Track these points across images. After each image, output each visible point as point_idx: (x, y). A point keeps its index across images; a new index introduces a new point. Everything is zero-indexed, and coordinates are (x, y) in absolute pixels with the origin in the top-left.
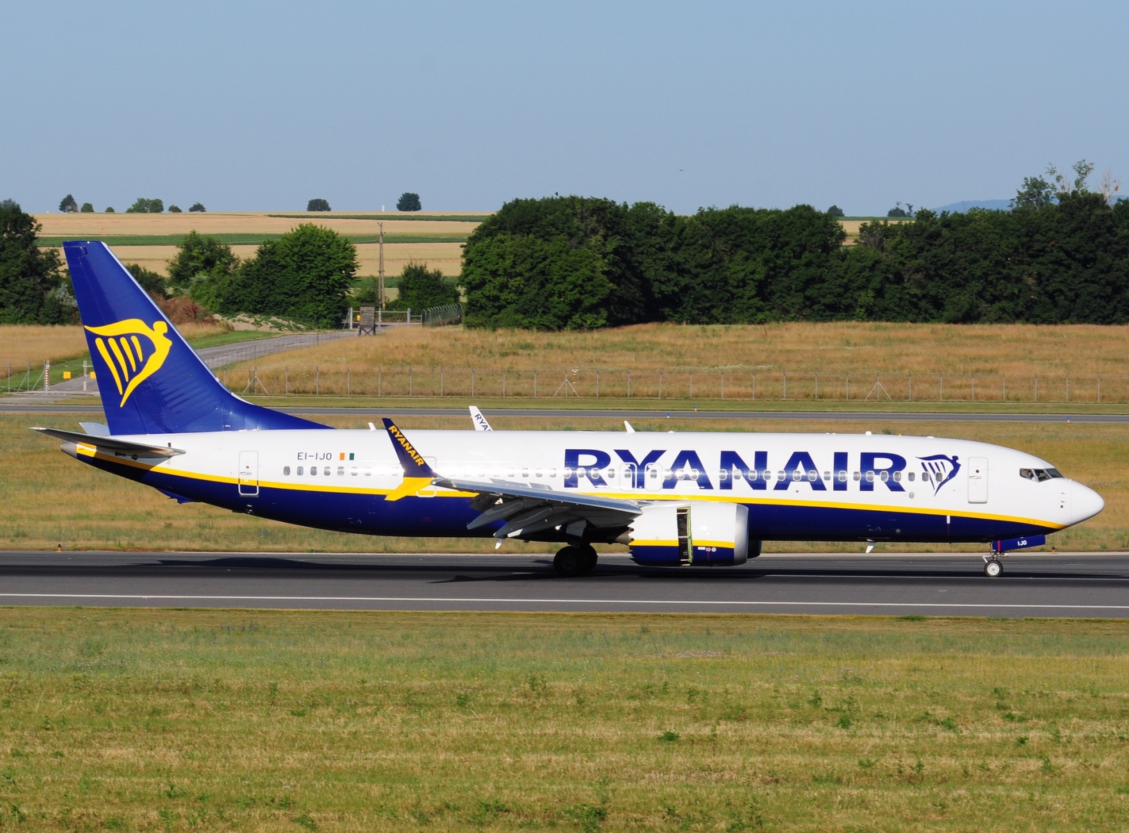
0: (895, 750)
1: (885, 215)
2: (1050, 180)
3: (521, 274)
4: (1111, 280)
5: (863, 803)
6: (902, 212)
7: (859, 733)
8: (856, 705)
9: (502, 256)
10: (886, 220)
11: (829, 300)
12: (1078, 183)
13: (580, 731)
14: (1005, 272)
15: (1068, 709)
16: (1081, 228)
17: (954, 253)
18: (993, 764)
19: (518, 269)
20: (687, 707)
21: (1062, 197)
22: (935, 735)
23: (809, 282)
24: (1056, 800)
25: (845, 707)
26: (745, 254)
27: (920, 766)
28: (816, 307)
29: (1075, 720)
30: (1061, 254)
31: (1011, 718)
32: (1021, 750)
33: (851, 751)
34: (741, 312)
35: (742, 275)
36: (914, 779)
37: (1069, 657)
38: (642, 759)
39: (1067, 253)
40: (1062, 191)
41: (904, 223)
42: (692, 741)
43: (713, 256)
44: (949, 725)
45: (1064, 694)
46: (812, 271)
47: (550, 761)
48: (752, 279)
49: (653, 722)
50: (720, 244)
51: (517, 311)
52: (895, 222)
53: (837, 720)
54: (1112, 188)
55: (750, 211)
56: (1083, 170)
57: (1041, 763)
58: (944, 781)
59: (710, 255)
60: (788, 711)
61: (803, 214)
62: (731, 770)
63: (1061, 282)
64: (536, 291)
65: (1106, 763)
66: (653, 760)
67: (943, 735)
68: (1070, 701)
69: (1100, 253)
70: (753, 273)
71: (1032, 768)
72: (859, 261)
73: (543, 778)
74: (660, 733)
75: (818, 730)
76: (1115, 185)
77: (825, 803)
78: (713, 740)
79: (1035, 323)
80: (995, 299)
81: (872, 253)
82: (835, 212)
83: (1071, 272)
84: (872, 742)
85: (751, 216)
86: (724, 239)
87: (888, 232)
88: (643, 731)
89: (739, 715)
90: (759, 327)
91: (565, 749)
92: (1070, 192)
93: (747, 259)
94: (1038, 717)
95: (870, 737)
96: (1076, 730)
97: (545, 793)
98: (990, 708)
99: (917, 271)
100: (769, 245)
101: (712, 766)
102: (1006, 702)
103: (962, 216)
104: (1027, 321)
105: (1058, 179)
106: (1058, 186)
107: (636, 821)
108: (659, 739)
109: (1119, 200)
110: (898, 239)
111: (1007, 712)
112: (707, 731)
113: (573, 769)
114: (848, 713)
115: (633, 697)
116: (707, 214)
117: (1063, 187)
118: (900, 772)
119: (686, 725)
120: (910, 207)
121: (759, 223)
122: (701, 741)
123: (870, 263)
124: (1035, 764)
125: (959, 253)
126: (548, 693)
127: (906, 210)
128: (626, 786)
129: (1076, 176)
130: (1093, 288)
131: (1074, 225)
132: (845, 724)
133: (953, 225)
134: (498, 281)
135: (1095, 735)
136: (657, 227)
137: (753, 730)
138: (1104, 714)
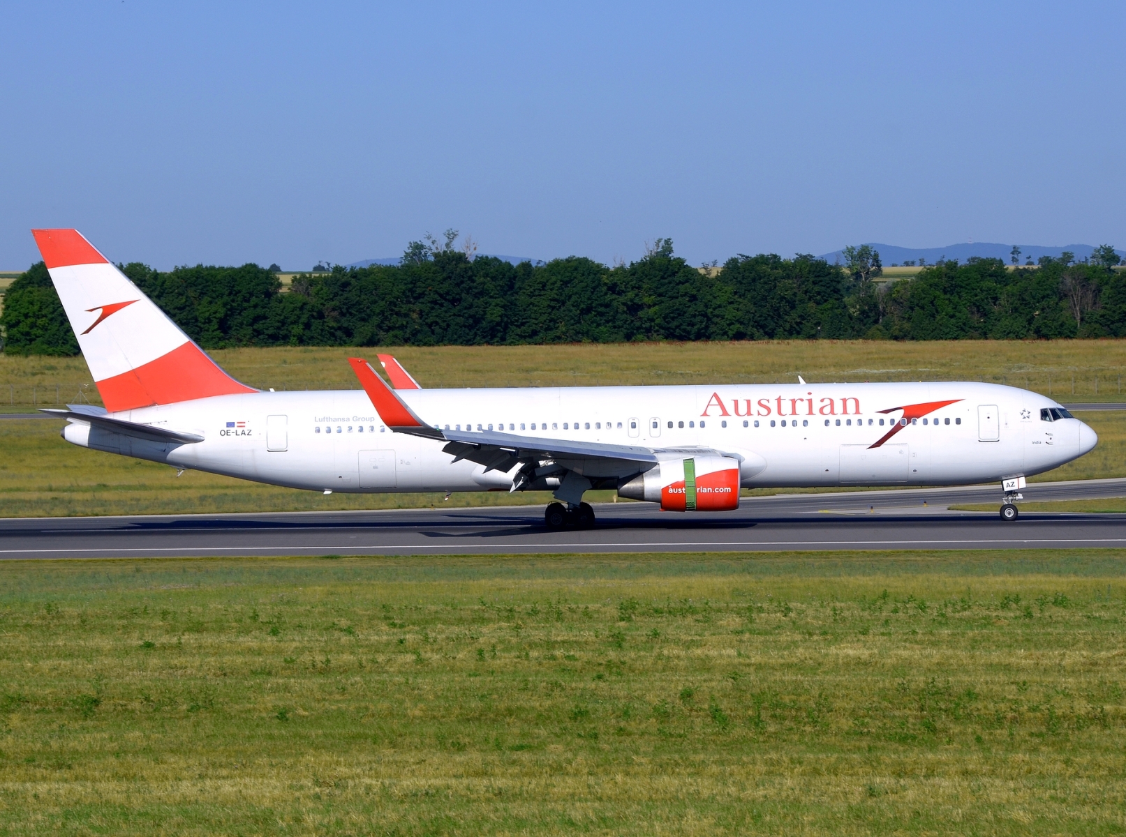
0: (311, 650)
1: (311, 270)
2: (427, 243)
3: (45, 316)
4: (472, 314)
5: (287, 688)
6: (323, 268)
7: (285, 639)
8: (283, 619)
9: (32, 303)
10: (310, 273)
11: (271, 331)
12: (447, 245)
13: (82, 643)
14: (396, 309)
15: (434, 619)
16: (450, 278)
17: (360, 296)
18: (381, 658)
19: (44, 312)
20: (161, 623)
21: (436, 255)
22: (339, 639)
23: (257, 319)
24: (425, 683)
25: (275, 620)
26: (209, 299)
27: (328, 661)
28: (261, 337)
29: (439, 626)
30: (436, 296)
31: (394, 625)
32: (401, 648)
33: (279, 652)
34: (208, 341)
35: (207, 314)
36: (325, 671)
37: (442, 582)
38: (127, 662)
39: (441, 295)
40: (436, 251)
41: (323, 275)
42: (164, 647)
43: (186, 301)
44: (349, 631)
45: (433, 608)
46: (259, 311)
47: (60, 664)
48: (215, 317)
49: (136, 634)
50: (191, 293)
51: (43, 343)
52: (317, 275)
53: (269, 630)
54: (472, 249)
55: (212, 268)
56: (451, 236)
57: (414, 657)
58: (345, 671)
59: (184, 300)
60: (234, 624)
61: (251, 271)
62: (192, 667)
63: (437, 316)
64: (57, 328)
65: (460, 656)
66: (135, 661)
67: (345, 639)
68: (436, 612)
69: (464, 295)
70: (215, 313)
71: (408, 661)
72: (291, 303)
73: (55, 677)
74: (141, 643)
75: (256, 638)
76: (474, 246)
77: (260, 689)
78: (179, 646)
79: (418, 345)
80: (390, 329)
81: (301, 298)
82: (275, 268)
83: (443, 309)
84: (295, 644)
85: (213, 272)
86: (194, 288)
87: (312, 282)
88: (129, 641)
89: (198, 628)
90: (220, 351)
91: (70, 655)
92: (441, 252)
93: (211, 303)
94: (414, 624)
95: (292, 642)
96: (439, 632)
97: (55, 687)
98: (379, 618)
99: (334, 310)
100: (227, 293)
101: (178, 664)
102: (391, 614)
103: (365, 269)
104: (413, 344)
105: (433, 242)
106: (433, 247)
107: (122, 706)
108: (141, 646)
109: (477, 257)
110: (319, 287)
111: (391, 621)
112: (175, 640)
113: (77, 670)
114: (277, 624)
115: (121, 618)
116: (181, 271)
117: (437, 248)
118: (314, 666)
119: (161, 636)
120: (329, 264)
121: (219, 277)
122: (172, 647)
123: (300, 305)
124: (410, 658)
125: (363, 297)
126: (60, 616)
127: (326, 266)
128: (114, 681)
129: (446, 240)
130: (461, 320)
131: (445, 275)
132: (275, 632)
133: (359, 277)
134: (29, 321)
135: (454, 636)
136: (145, 281)
137: (209, 639)
138: (460, 621)
